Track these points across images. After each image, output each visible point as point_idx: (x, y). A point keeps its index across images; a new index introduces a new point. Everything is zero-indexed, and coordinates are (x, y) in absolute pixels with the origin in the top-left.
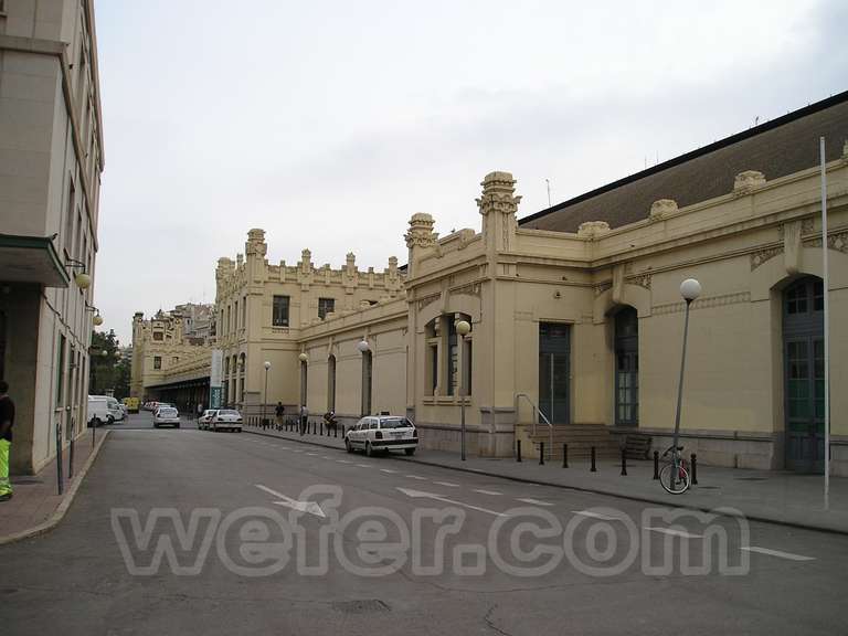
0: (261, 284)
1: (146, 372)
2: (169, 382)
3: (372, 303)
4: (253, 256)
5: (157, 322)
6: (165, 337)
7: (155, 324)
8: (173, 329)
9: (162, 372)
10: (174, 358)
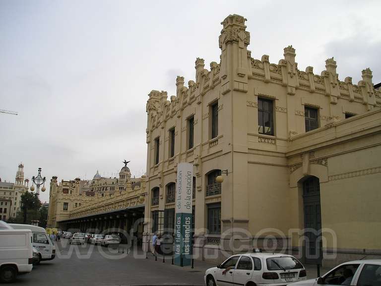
0: (245, 79)
1: (58, 212)
2: (72, 218)
3: (348, 115)
4: (235, 45)
5: (65, 183)
6: (69, 192)
7: (64, 184)
8: (75, 187)
9: (68, 213)
10: (76, 204)
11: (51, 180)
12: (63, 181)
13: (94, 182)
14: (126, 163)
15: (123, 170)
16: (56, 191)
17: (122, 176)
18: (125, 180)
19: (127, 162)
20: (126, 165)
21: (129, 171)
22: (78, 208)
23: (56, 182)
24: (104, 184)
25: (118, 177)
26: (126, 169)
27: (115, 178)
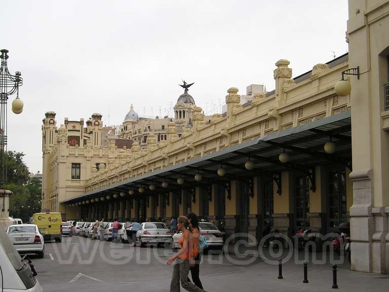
1: (62, 183)
5: (72, 124)
6: (82, 142)
7: (70, 127)
8: (91, 133)
9: (82, 184)
10: (97, 164)
11: (44, 121)
12: (67, 122)
13: (126, 128)
14: (186, 87)
15: (181, 101)
16: (55, 140)
17: (180, 113)
18: (187, 120)
19: (189, 86)
20: (186, 90)
21: (192, 102)
22: (102, 171)
23: (54, 123)
24: (146, 130)
25: (172, 115)
26: (186, 98)
27: (166, 117)
